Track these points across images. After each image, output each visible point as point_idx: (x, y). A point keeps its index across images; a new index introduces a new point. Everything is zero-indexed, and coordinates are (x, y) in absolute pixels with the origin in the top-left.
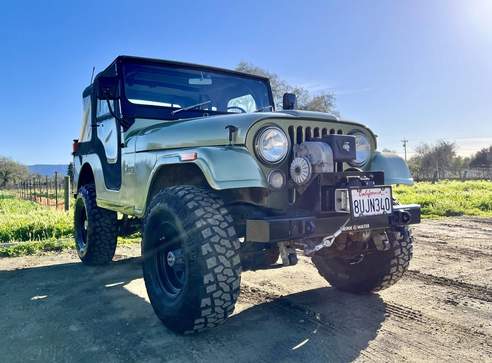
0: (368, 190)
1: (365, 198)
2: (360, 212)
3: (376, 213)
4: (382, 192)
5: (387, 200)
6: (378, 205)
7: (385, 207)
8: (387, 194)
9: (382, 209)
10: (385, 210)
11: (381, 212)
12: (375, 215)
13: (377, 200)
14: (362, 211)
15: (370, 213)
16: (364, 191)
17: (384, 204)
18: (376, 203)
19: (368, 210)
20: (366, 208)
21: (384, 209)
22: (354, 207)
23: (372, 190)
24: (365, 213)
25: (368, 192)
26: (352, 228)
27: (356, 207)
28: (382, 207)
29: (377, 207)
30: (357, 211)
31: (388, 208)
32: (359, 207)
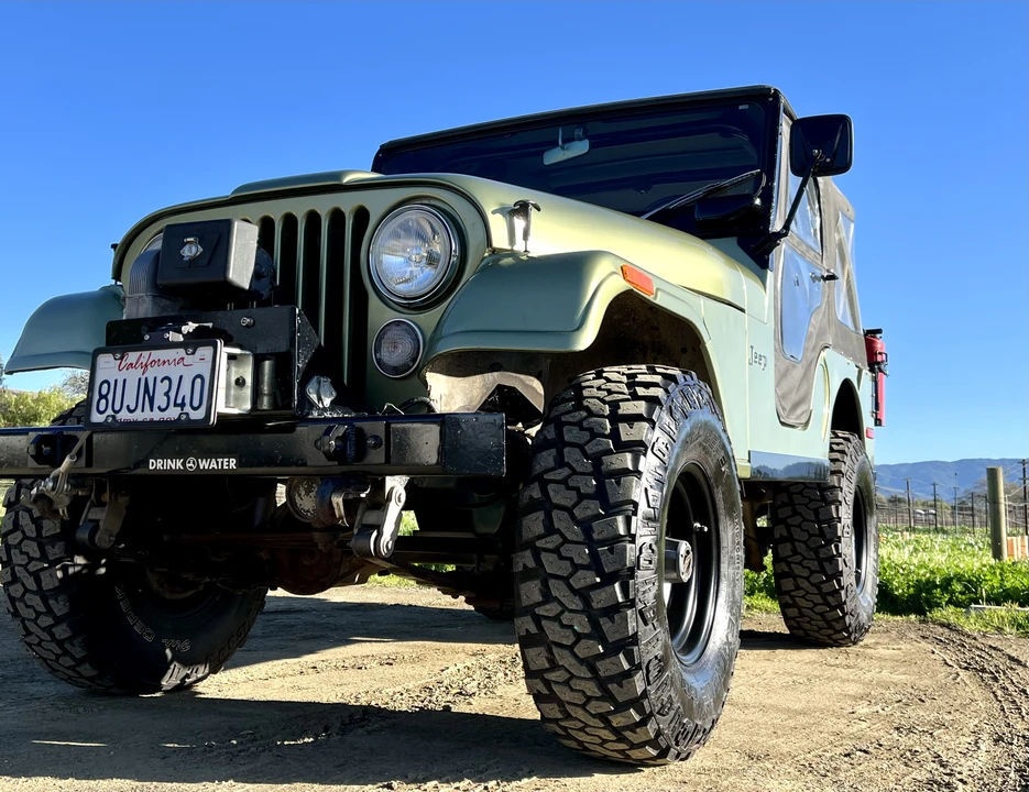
0: (146, 353)
1: (133, 376)
2: (110, 412)
3: (157, 416)
4: (188, 360)
5: (198, 381)
6: (167, 394)
7: (187, 401)
8: (202, 363)
9: (176, 405)
10: (187, 409)
11: (173, 413)
12: (152, 421)
13: (167, 382)
14: (117, 407)
15: (139, 416)
16: (132, 357)
17: (185, 390)
18: (162, 387)
19: (132, 408)
20: (130, 400)
21: (182, 405)
22: (96, 397)
23: (157, 354)
24: (124, 415)
25: (144, 360)
26: (184, 464)
27: (102, 397)
28: (179, 401)
29: (160, 400)
30: (102, 408)
31: (196, 404)
32: (110, 397)
